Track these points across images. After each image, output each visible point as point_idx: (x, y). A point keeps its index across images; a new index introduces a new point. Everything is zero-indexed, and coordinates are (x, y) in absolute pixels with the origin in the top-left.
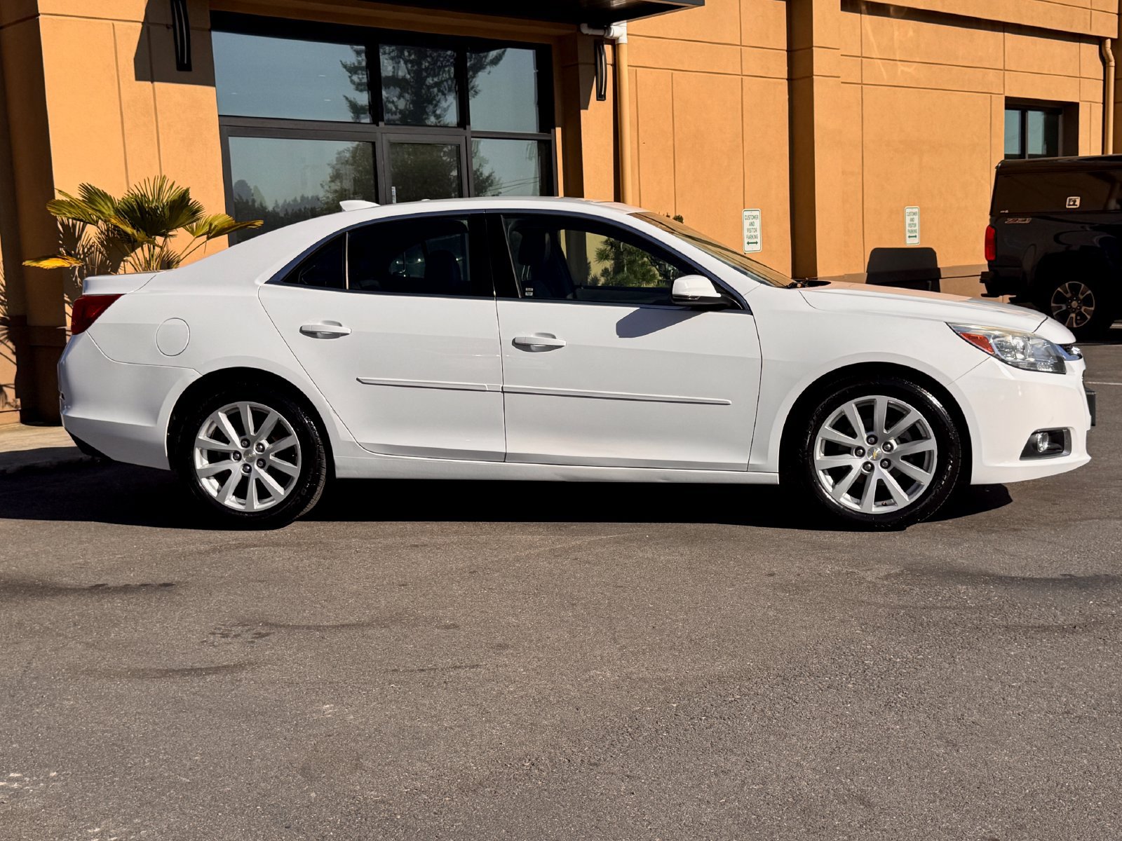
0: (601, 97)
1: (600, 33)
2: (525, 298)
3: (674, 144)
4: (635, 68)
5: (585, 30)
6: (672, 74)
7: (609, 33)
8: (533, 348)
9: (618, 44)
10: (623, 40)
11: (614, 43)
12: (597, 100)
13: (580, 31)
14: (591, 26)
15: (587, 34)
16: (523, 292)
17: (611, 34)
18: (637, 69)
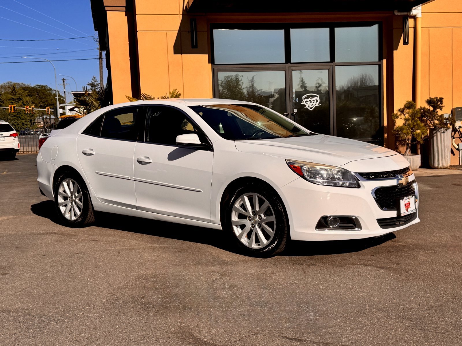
0: (406, 43)
1: (405, 14)
2: (147, 142)
3: (452, 63)
4: (428, 28)
5: (396, 13)
6: (452, 29)
7: (410, 13)
8: (143, 163)
9: (416, 18)
10: (419, 16)
11: (414, 17)
12: (404, 44)
13: (394, 14)
14: (399, 11)
15: (398, 15)
16: (146, 139)
17: (412, 14)
18: (430, 28)
